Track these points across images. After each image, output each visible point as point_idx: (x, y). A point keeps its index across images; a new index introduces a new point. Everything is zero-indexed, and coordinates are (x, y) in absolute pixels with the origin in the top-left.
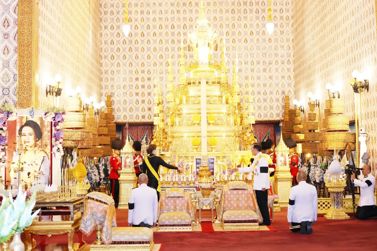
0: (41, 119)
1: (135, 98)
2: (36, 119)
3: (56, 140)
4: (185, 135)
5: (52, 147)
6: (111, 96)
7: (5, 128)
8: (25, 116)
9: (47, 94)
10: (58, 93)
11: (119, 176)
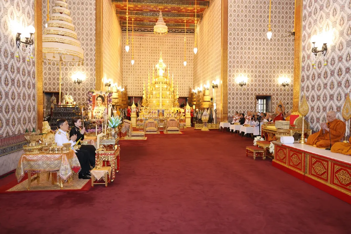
0: (104, 95)
1: (135, 87)
2: (102, 95)
3: (110, 102)
4: (154, 101)
5: (108, 105)
6: (126, 87)
7: (92, 98)
8: (98, 94)
9: (105, 86)
10: (110, 85)
11: (131, 115)
